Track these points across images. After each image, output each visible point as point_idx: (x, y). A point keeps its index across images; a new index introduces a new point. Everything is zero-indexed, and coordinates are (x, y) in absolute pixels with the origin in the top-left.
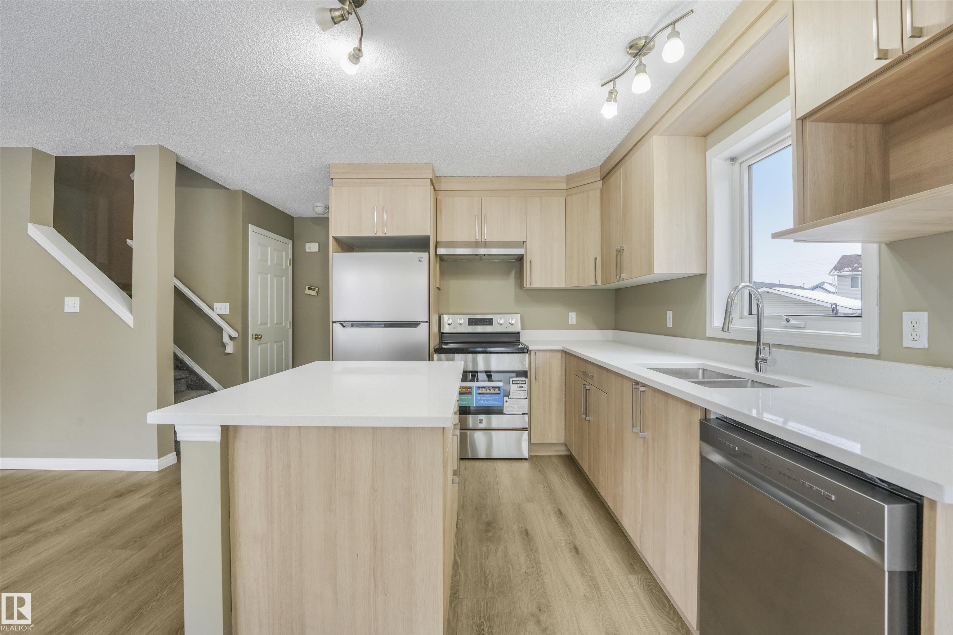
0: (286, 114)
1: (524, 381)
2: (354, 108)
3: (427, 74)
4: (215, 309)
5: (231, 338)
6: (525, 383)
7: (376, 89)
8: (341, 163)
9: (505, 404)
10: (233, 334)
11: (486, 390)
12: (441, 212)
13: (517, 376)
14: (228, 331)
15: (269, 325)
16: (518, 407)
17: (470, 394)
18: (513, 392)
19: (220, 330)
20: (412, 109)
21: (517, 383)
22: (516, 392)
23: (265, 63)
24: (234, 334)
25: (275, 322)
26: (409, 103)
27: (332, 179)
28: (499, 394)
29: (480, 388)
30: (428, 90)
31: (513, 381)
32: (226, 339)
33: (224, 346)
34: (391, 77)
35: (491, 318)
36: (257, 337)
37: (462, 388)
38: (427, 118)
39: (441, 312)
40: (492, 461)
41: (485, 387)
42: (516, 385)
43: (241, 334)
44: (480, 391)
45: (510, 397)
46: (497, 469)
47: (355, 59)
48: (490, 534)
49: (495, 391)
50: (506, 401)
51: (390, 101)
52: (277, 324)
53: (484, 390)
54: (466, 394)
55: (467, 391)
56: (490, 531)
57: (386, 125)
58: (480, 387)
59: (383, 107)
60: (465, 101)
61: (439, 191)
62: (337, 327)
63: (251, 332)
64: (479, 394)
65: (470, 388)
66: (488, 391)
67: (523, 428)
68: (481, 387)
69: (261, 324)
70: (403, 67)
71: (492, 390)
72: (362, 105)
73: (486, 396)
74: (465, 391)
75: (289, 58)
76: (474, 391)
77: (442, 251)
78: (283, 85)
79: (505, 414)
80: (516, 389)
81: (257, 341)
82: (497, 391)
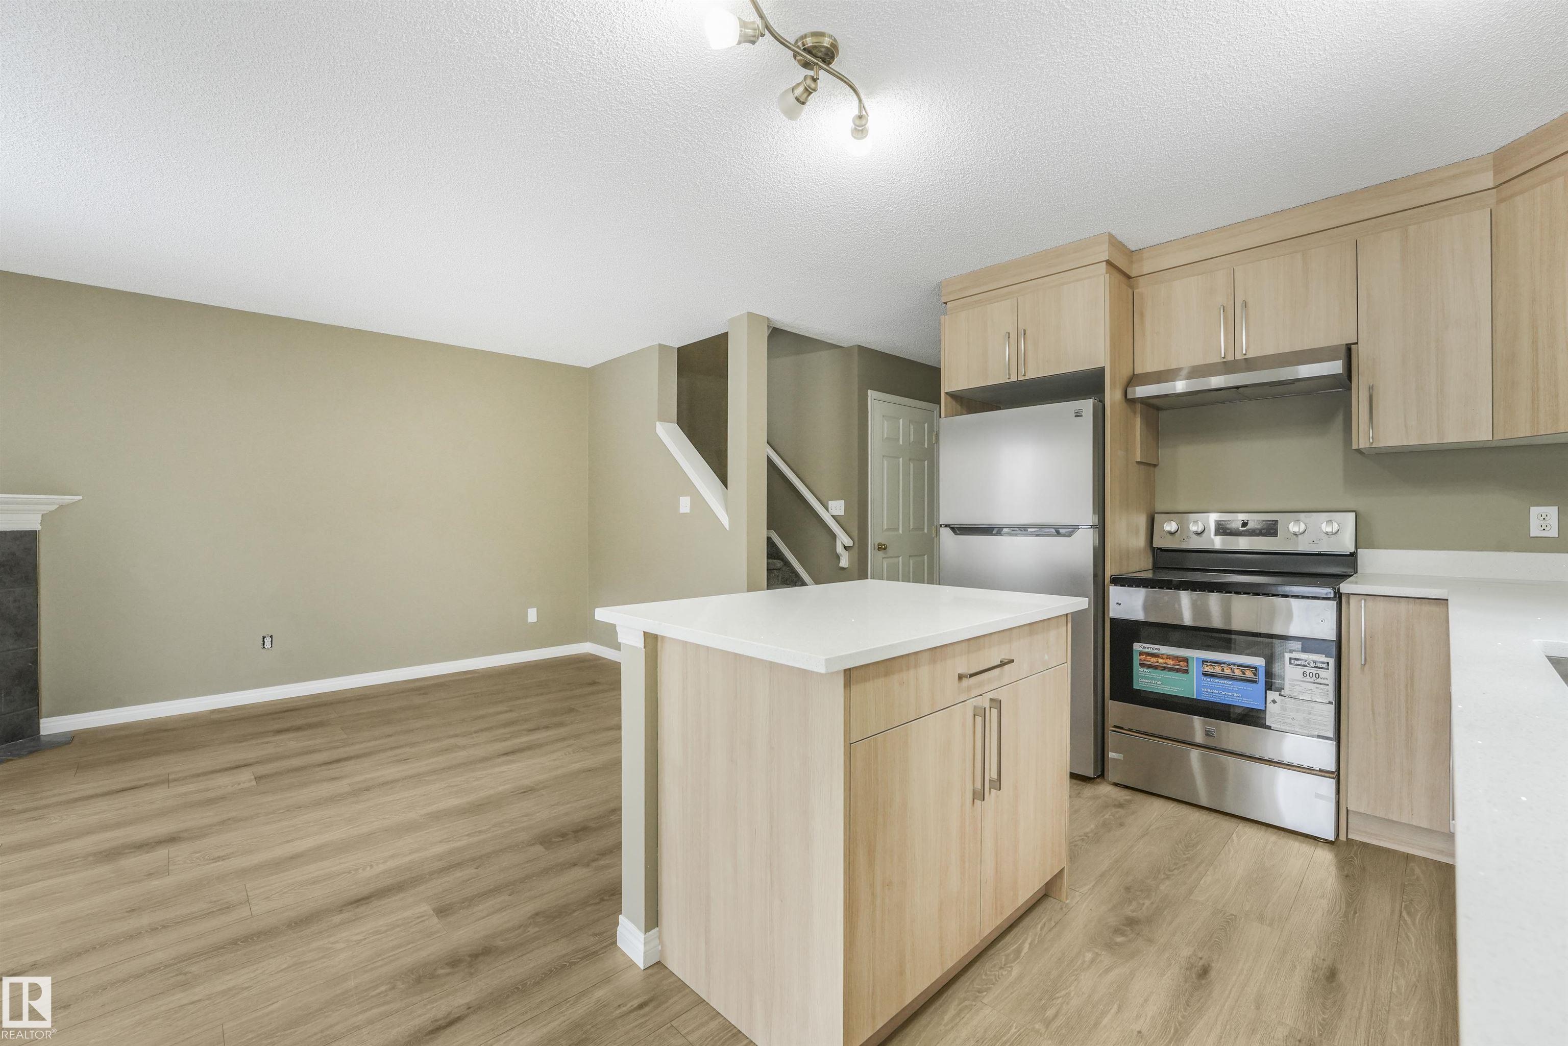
0: (845, 233)
1: (1323, 663)
2: (922, 191)
3: (994, 97)
4: (830, 509)
5: (846, 548)
6: (1328, 669)
7: (933, 154)
8: (957, 275)
9: (1270, 706)
10: (846, 543)
11: (1223, 670)
12: (1142, 315)
13: (1304, 650)
14: (843, 539)
15: (901, 532)
16: (1304, 718)
17: (1186, 671)
18: (1291, 685)
19: (834, 536)
20: (1009, 159)
21: (1304, 666)
22: (1299, 686)
23: (785, 181)
24: (848, 542)
25: (912, 527)
26: (996, 151)
27: (946, 303)
28: (1255, 682)
29: (1208, 664)
30: (1014, 118)
31: (1290, 659)
32: (840, 549)
33: (838, 557)
34: (943, 126)
35: (1273, 521)
36: (881, 547)
37: (1167, 658)
38: (1045, 162)
39: (1159, 507)
40: (1233, 820)
41: (1220, 663)
42: (1300, 670)
43: (856, 539)
44: (1208, 669)
45: (1282, 693)
46: (1234, 838)
47: (860, 132)
48: (1120, 939)
49: (1244, 674)
50: (1274, 702)
51: (966, 161)
52: (915, 529)
53: (1218, 669)
54: (1177, 670)
55: (1179, 665)
56: (1123, 934)
57: (984, 198)
58: (1207, 662)
59: (961, 173)
60: (1093, 107)
61: (1139, 278)
62: (946, 533)
63: (872, 541)
64: (1206, 674)
65: (1186, 660)
66: (1227, 672)
67: (1320, 770)
68: (1210, 662)
69: (888, 530)
70: (950, 104)
71: (1236, 671)
72: (930, 184)
73: (1222, 682)
74: (1174, 665)
75: (804, 163)
76: (1194, 667)
77: (1142, 391)
78: (819, 199)
79: (1269, 728)
80: (1301, 677)
81: (881, 554)
82: (1249, 674)
